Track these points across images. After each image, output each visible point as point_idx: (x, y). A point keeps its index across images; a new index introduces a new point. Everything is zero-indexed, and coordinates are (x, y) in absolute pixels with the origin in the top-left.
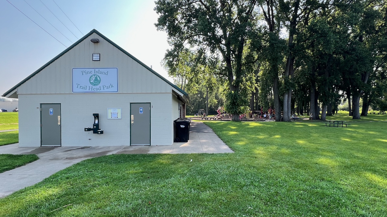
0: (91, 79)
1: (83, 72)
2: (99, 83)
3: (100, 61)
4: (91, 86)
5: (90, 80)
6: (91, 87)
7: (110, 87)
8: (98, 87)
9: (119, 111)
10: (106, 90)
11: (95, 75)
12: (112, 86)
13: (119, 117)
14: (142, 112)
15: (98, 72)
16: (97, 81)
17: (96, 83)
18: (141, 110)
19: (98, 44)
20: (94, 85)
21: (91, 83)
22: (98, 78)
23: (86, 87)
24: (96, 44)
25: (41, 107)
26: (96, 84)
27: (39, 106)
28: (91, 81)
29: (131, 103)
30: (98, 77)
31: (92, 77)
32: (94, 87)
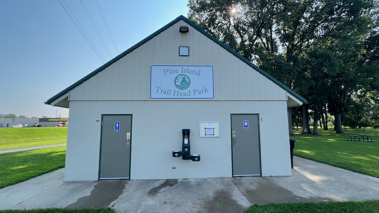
0: (177, 80)
1: (166, 71)
2: (188, 86)
3: (188, 56)
4: (177, 89)
5: (175, 82)
6: (176, 92)
7: (204, 91)
8: (186, 91)
9: (216, 125)
10: (197, 96)
11: (182, 75)
12: (206, 91)
13: (216, 135)
14: (248, 128)
15: (187, 71)
16: (185, 83)
17: (184, 85)
18: (246, 124)
19: (187, 34)
20: (181, 89)
21: (176, 86)
22: (187, 80)
23: (169, 91)
24: (184, 35)
25: (102, 120)
26: (183, 88)
27: (100, 119)
28: (177, 83)
29: (231, 114)
30: (186, 78)
31: (178, 78)
32: (181, 91)
